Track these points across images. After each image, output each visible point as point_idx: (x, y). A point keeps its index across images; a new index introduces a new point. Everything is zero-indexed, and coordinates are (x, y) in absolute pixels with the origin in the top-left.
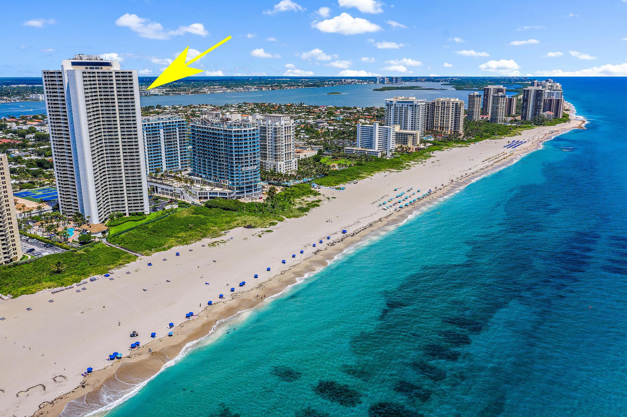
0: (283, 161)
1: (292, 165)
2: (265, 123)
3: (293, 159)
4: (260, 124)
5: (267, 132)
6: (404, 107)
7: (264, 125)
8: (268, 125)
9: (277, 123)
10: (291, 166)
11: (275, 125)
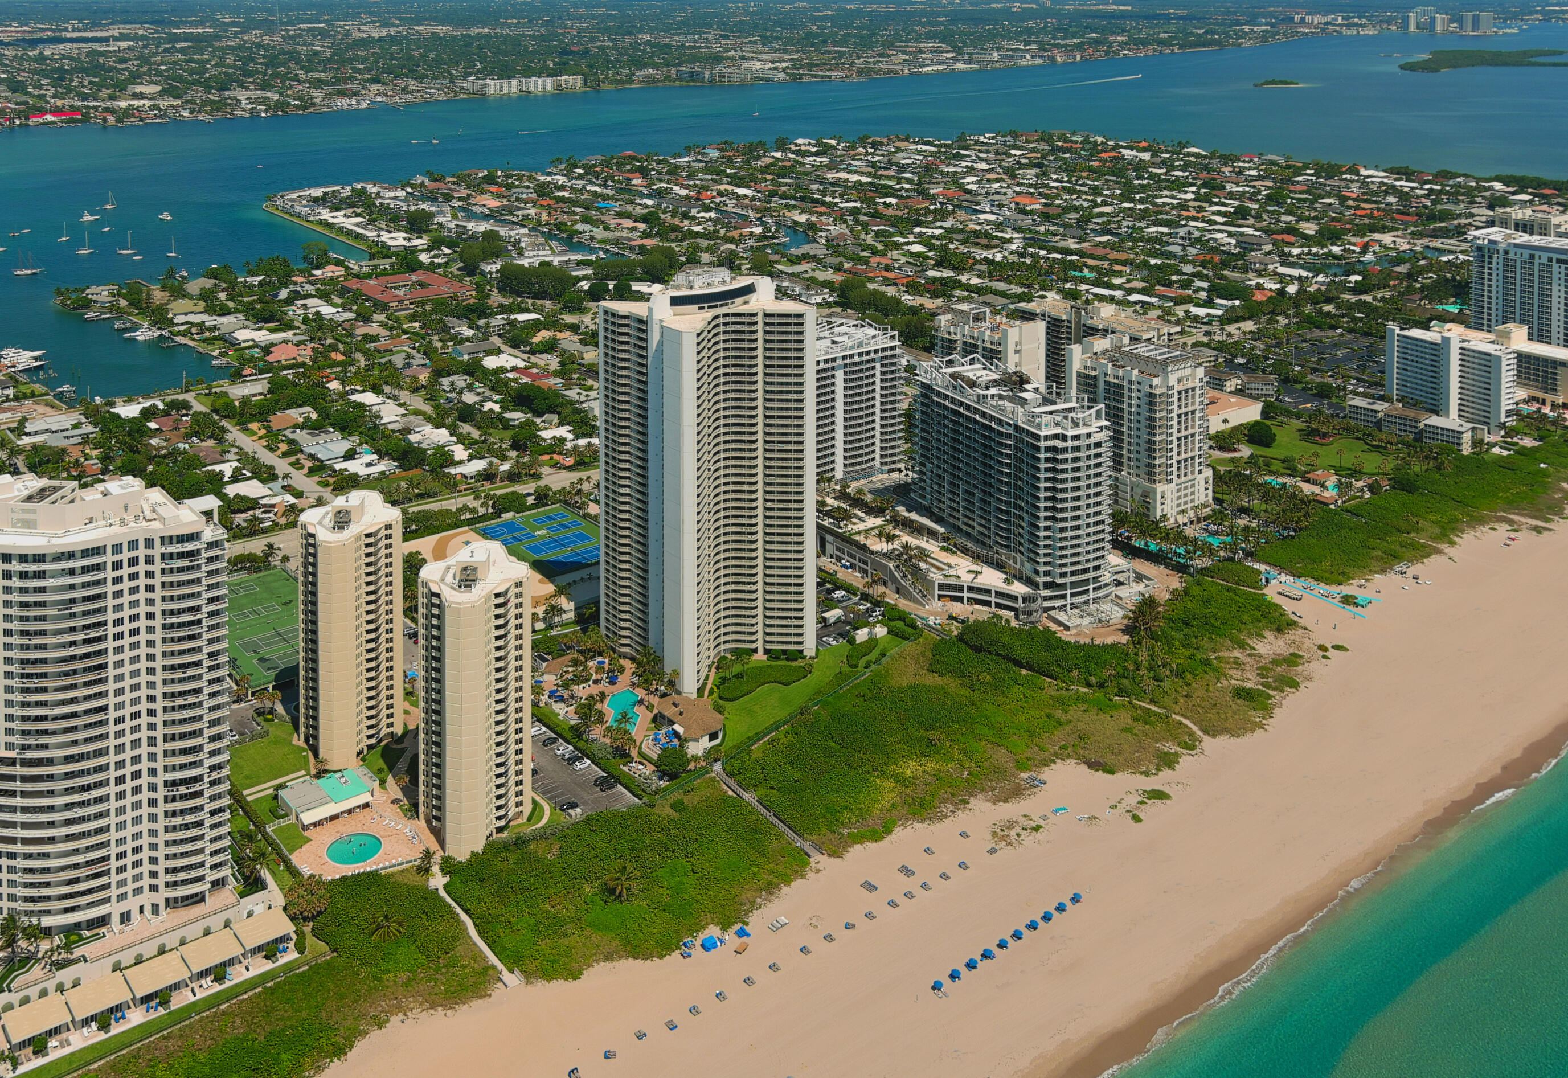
0: (1171, 481)
1: (1196, 489)
2: (1121, 373)
3: (1200, 472)
4: (1106, 375)
5: (1126, 400)
6: (1537, 261)
7: (1117, 377)
8: (1130, 382)
9: (1156, 381)
10: (1193, 493)
11: (1151, 386)
